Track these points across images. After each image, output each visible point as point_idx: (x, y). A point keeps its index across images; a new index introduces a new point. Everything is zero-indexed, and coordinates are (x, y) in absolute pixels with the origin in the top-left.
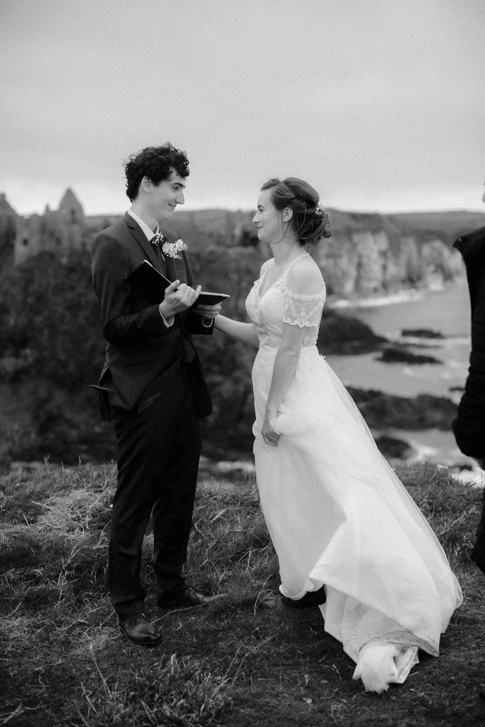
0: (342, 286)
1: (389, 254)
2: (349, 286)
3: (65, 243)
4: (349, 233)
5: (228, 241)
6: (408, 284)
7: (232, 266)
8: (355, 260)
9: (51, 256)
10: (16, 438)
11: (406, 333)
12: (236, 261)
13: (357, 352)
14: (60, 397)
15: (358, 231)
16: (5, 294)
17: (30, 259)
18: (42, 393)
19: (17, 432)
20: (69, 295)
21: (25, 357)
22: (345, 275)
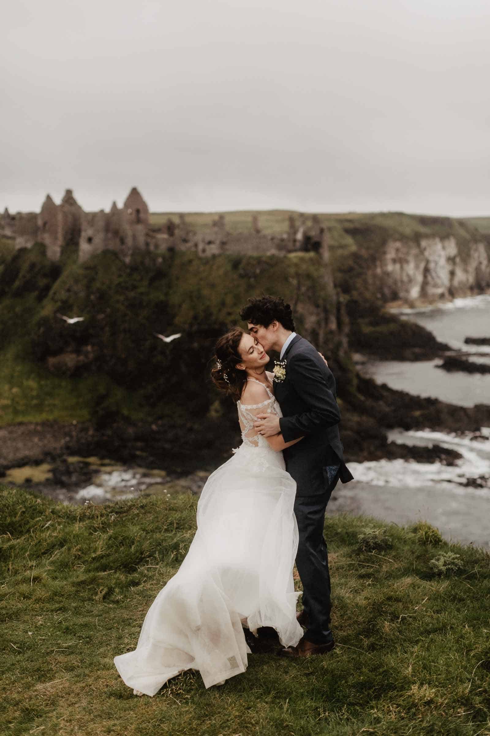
0: (407, 291)
1: (458, 260)
2: (415, 292)
3: (129, 241)
4: (417, 238)
5: (290, 245)
6: (476, 291)
7: (292, 270)
8: (422, 265)
9: (115, 254)
10: (74, 433)
11: (469, 341)
12: (296, 265)
13: (416, 358)
14: (119, 393)
15: (427, 236)
16: (69, 290)
17: (94, 256)
18: (102, 390)
19: (75, 426)
20: (132, 294)
21: (86, 354)
22: (411, 280)
